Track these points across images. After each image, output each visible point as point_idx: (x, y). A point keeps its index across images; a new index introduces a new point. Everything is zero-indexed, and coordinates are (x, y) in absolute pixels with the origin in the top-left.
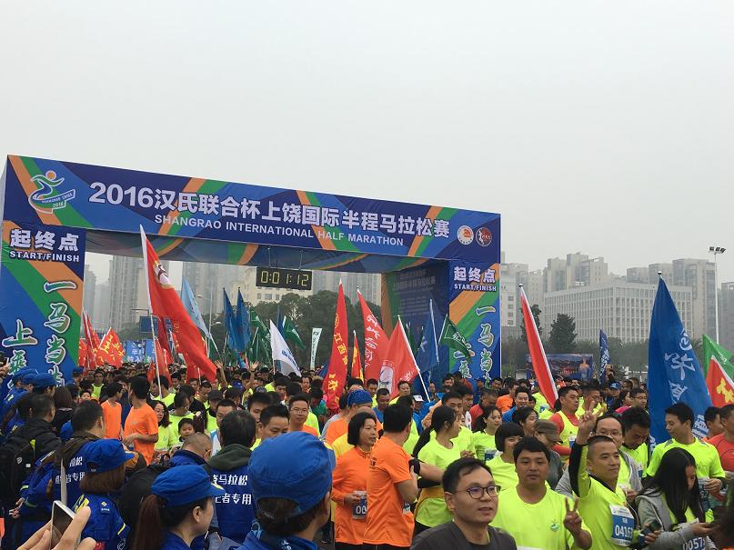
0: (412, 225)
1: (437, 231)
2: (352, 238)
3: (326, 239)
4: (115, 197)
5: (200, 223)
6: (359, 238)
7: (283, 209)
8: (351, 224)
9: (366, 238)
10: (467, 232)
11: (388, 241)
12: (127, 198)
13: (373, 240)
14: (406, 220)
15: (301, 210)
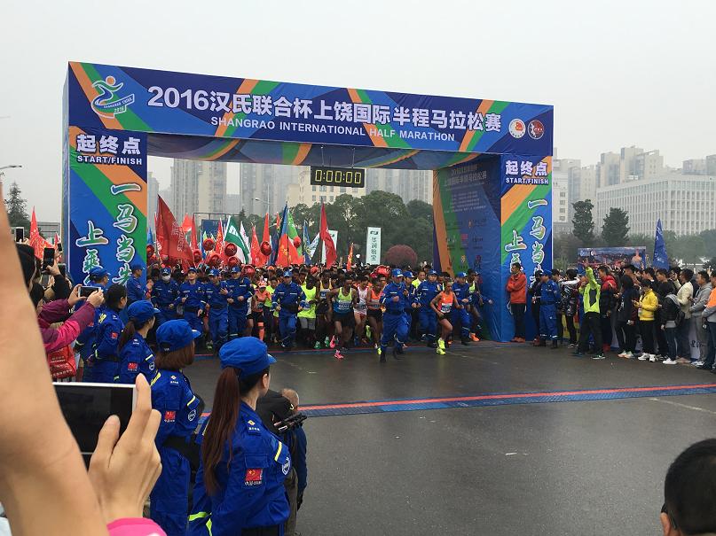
0: (463, 120)
1: (488, 125)
2: (403, 134)
3: (379, 137)
4: (172, 101)
5: (255, 124)
6: (411, 134)
7: (335, 108)
8: (402, 121)
9: (417, 134)
10: (519, 126)
11: (439, 136)
12: (183, 101)
13: (424, 136)
14: (457, 115)
15: (353, 109)
